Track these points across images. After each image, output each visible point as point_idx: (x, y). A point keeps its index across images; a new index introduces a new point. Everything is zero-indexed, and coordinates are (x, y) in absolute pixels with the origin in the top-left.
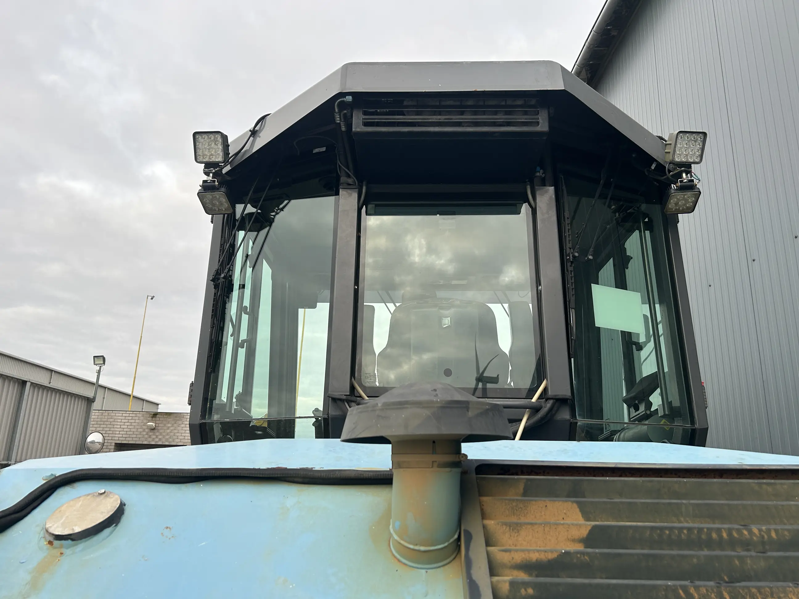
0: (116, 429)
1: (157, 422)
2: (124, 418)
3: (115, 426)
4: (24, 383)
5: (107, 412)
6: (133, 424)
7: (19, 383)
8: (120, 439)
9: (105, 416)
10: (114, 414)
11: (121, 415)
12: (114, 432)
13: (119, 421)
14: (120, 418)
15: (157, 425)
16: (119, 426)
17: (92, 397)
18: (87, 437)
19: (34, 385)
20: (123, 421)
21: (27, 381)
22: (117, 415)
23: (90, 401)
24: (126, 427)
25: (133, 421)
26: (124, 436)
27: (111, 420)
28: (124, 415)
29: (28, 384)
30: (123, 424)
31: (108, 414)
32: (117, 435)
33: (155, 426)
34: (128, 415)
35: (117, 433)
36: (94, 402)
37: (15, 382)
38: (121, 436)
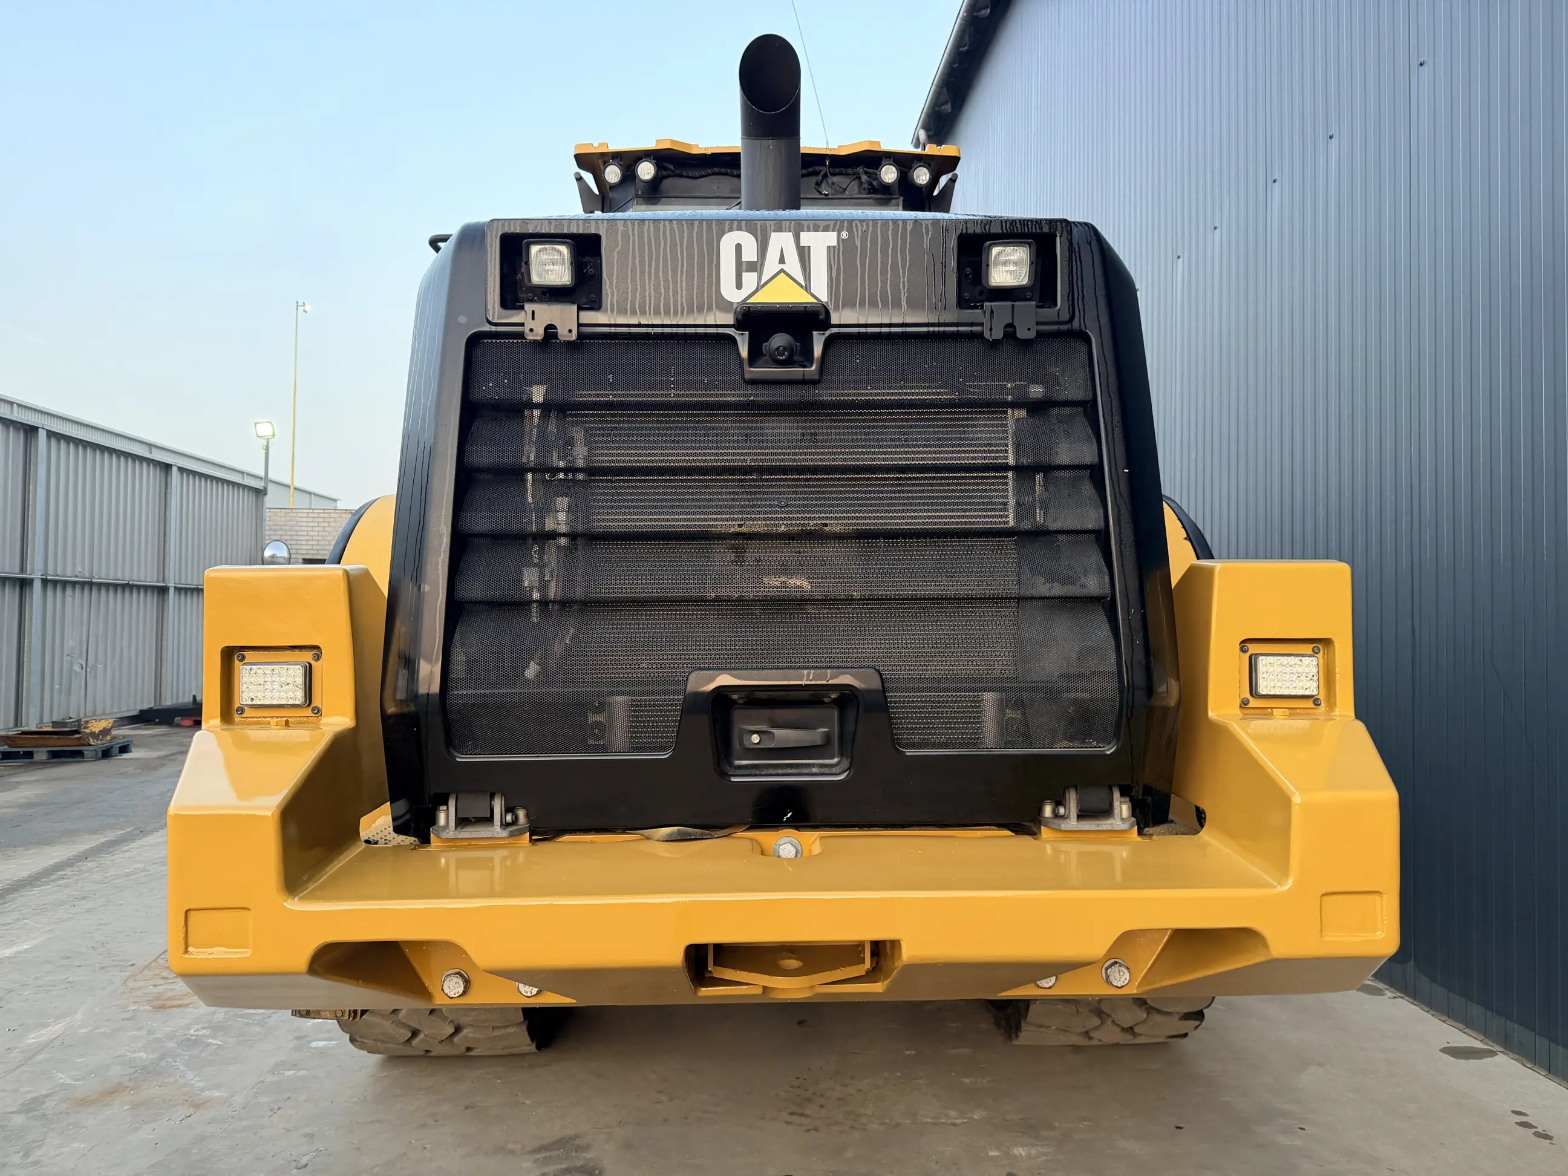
0: (303, 538)
2: (311, 520)
3: (299, 533)
4: (167, 467)
5: (282, 510)
6: (326, 529)
7: (161, 468)
8: (309, 552)
9: (281, 517)
10: (295, 515)
11: (306, 515)
12: (299, 542)
13: (305, 524)
14: (304, 519)
16: (305, 533)
17: (262, 488)
18: (264, 547)
19: (181, 470)
20: (309, 524)
21: (171, 465)
22: (299, 515)
23: (260, 493)
24: (316, 533)
25: (326, 524)
26: (315, 547)
27: (292, 523)
28: (310, 515)
29: (174, 469)
30: (311, 529)
31: (286, 514)
32: (303, 547)
34: (316, 515)
35: (304, 543)
36: (266, 494)
37: (155, 466)
38: (310, 547)
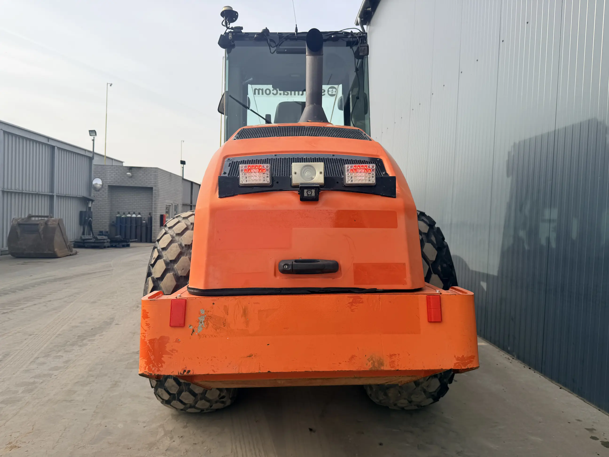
0: (108, 177)
1: (133, 173)
2: (111, 170)
3: (107, 175)
4: (53, 147)
5: (99, 166)
6: (117, 174)
7: (50, 147)
9: (98, 168)
11: (110, 168)
12: (107, 179)
14: (109, 170)
15: (133, 174)
16: (109, 175)
17: (92, 156)
18: (92, 181)
19: (59, 148)
21: (55, 146)
23: (91, 159)
24: (113, 175)
25: (117, 172)
26: (113, 181)
27: (104, 171)
29: (56, 148)
30: (111, 173)
31: (101, 167)
32: (109, 181)
33: (132, 175)
34: (114, 168)
35: (109, 179)
36: (93, 159)
37: (48, 146)
38: (111, 181)
